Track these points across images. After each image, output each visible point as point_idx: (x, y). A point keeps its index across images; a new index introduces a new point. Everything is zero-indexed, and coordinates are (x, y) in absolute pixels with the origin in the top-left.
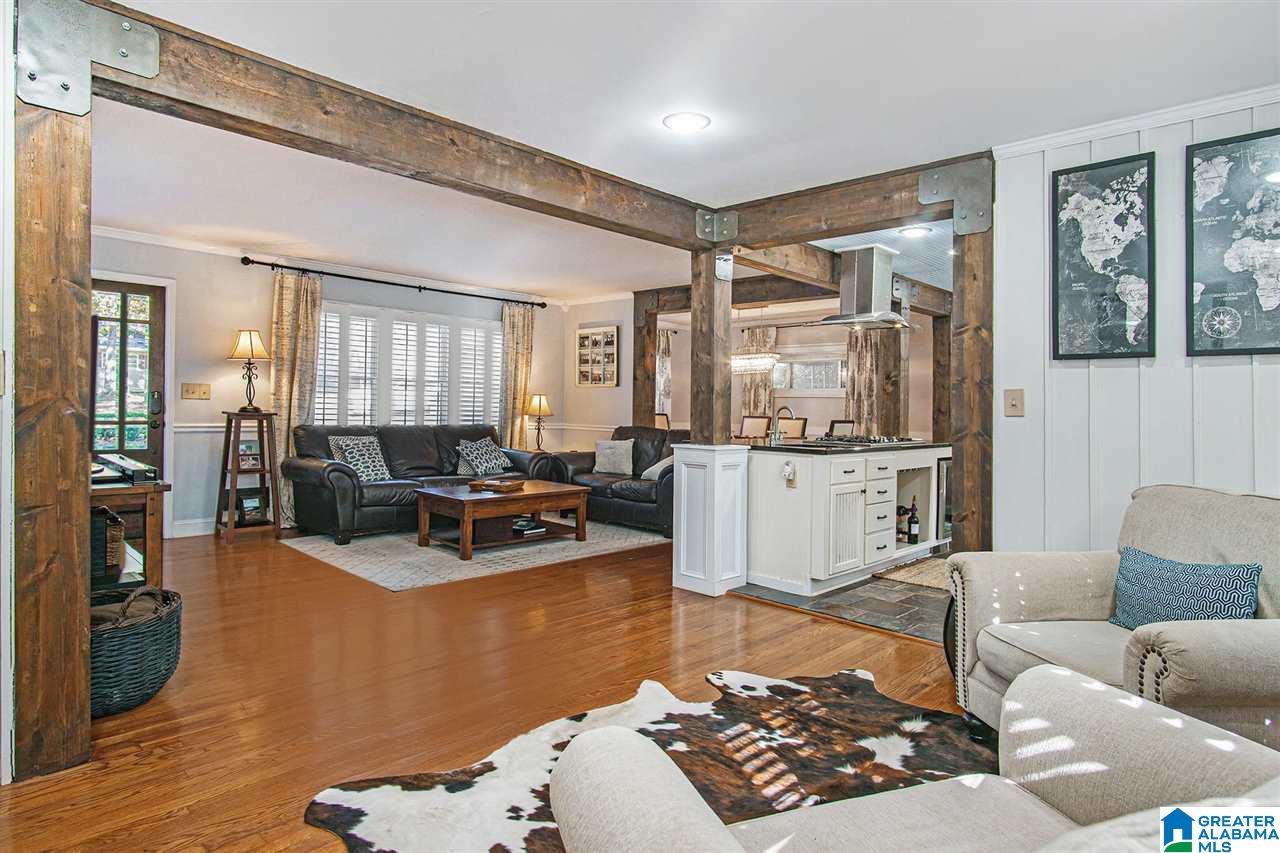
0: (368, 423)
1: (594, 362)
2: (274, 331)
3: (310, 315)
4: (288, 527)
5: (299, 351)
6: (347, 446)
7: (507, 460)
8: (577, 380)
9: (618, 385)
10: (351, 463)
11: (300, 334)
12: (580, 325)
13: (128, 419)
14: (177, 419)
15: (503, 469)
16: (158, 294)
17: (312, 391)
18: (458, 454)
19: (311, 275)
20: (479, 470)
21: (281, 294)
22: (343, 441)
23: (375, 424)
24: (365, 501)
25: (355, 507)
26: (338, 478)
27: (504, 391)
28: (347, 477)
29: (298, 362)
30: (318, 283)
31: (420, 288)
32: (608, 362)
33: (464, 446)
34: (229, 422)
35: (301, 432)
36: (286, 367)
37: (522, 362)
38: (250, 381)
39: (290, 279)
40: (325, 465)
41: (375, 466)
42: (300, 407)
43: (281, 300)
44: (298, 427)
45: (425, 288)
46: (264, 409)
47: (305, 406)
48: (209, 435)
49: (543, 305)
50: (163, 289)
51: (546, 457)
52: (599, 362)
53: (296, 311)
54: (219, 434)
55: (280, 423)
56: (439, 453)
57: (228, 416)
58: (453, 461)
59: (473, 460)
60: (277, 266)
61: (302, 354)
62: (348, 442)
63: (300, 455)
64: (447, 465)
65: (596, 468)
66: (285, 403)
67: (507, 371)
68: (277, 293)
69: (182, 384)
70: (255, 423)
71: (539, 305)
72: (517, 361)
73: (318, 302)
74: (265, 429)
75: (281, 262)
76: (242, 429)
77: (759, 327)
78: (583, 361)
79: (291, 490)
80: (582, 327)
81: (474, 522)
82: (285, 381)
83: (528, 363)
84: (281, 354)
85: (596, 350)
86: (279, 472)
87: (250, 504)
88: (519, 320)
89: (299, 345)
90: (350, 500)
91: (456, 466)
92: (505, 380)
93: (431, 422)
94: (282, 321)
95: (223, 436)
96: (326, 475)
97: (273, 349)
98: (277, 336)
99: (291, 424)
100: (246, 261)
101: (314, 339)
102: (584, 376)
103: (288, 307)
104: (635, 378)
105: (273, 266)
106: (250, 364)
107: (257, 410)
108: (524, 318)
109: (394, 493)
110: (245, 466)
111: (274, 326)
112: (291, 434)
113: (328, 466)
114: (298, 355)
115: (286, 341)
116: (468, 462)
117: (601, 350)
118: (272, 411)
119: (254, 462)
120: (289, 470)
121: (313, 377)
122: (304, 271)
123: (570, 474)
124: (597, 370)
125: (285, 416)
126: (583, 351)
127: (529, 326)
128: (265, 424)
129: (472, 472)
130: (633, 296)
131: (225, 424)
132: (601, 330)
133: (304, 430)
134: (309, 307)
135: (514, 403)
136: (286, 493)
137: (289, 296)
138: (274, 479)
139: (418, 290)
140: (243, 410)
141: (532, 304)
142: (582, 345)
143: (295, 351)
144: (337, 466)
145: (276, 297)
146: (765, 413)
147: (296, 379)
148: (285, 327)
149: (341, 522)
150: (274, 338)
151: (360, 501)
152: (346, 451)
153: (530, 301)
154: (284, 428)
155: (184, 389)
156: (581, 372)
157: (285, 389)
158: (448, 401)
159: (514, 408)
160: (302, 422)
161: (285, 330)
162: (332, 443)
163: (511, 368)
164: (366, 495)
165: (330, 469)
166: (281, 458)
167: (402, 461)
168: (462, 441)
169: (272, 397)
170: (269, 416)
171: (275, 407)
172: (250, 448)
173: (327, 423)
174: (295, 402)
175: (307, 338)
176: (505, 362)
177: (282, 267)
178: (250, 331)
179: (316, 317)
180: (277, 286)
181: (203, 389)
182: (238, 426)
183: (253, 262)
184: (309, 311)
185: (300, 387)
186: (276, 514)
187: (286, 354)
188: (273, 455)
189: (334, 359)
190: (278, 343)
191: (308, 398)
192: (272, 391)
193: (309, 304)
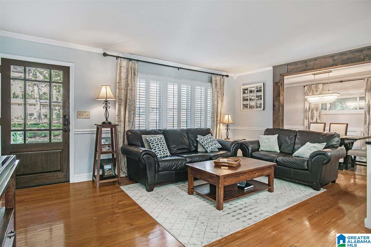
0: (158, 128)
1: (250, 100)
2: (117, 86)
3: (133, 79)
4: (125, 176)
5: (128, 95)
6: (151, 140)
7: (219, 145)
8: (242, 108)
9: (264, 110)
10: (152, 148)
11: (129, 88)
12: (242, 84)
13: (53, 128)
14: (75, 128)
15: (218, 149)
16: (66, 70)
17: (134, 114)
18: (197, 142)
19: (133, 61)
20: (208, 150)
21: (120, 70)
22: (148, 137)
23: (161, 128)
24: (160, 169)
25: (155, 172)
26: (148, 158)
27: (213, 113)
28: (152, 157)
29: (128, 101)
30: (137, 65)
31: (178, 68)
32: (258, 100)
33: (200, 138)
34: (98, 129)
35: (130, 133)
36: (123, 103)
37: (220, 100)
38: (106, 109)
39: (124, 63)
40: (141, 151)
41: (163, 150)
42: (129, 121)
43: (120, 72)
44: (128, 131)
45: (181, 68)
46: (113, 123)
47: (132, 121)
48: (90, 135)
49: (227, 76)
50: (68, 68)
51: (238, 144)
52: (253, 100)
53: (127, 78)
54: (93, 134)
55: (120, 129)
56: (189, 141)
57: (97, 126)
58: (195, 145)
59: (205, 145)
60: (119, 57)
61: (129, 97)
62: (151, 138)
63: (130, 144)
64: (192, 147)
65: (261, 148)
66: (122, 119)
67: (214, 105)
68: (118, 69)
69: (78, 112)
70: (109, 129)
71: (226, 76)
72: (218, 100)
73: (136, 74)
74: (113, 132)
75: (120, 55)
76: (102, 132)
77: (313, 84)
78: (245, 100)
79: (126, 159)
80: (243, 85)
81: (225, 187)
82: (122, 109)
83: (222, 101)
84: (121, 97)
85: (252, 94)
86: (120, 152)
87: (107, 167)
88: (218, 82)
89: (128, 93)
90: (153, 169)
91: (197, 147)
92: (213, 108)
93: (184, 127)
94: (121, 82)
95: (95, 135)
96: (142, 156)
97: (117, 94)
98: (119, 89)
99: (126, 129)
100: (105, 55)
101: (135, 90)
102: (245, 106)
103: (123, 75)
104: (274, 106)
105: (117, 57)
106: (106, 101)
107: (110, 123)
108: (220, 81)
109: (173, 164)
110: (104, 150)
111: (117, 84)
112: (125, 134)
113: (142, 152)
114: (128, 97)
115: (123, 91)
116: (202, 146)
117: (255, 94)
118: (117, 123)
119: (109, 148)
120: (125, 151)
121: (135, 107)
122: (130, 60)
123: (250, 151)
124: (253, 103)
125: (123, 126)
126: (245, 95)
127: (222, 85)
128: (113, 130)
129: (204, 151)
130: (272, 68)
131: (96, 130)
132: (255, 85)
133: (131, 132)
134: (133, 75)
135: (217, 118)
136: (123, 162)
137: (124, 71)
138: (117, 155)
139: (177, 69)
140: (104, 123)
141: (223, 76)
142: (244, 93)
143: (127, 95)
144: (147, 152)
145: (118, 71)
146: (317, 121)
147: (127, 109)
148: (122, 85)
149: (149, 180)
150: (117, 90)
151: (158, 169)
152: (150, 142)
153: (222, 74)
154: (122, 131)
155: (79, 114)
156: (244, 105)
157: (122, 113)
158: (190, 118)
159: (217, 121)
160: (130, 129)
161: (122, 86)
162: (143, 139)
163: (216, 103)
164: (161, 166)
165: (143, 153)
166: (121, 145)
167: (174, 146)
168: (198, 136)
169: (117, 117)
170: (115, 126)
171: (118, 121)
172: (107, 141)
173: (141, 128)
174: (127, 119)
175: (131, 90)
176: (213, 101)
177: (121, 57)
178: (106, 86)
179: (136, 80)
180: (119, 66)
181: (87, 114)
182: (101, 131)
183: (108, 55)
184: (133, 77)
185: (129, 112)
186: (119, 172)
187: (123, 97)
188: (117, 145)
189: (143, 99)
190: (119, 92)
191: (132, 117)
192: (117, 114)
193: (132, 74)
